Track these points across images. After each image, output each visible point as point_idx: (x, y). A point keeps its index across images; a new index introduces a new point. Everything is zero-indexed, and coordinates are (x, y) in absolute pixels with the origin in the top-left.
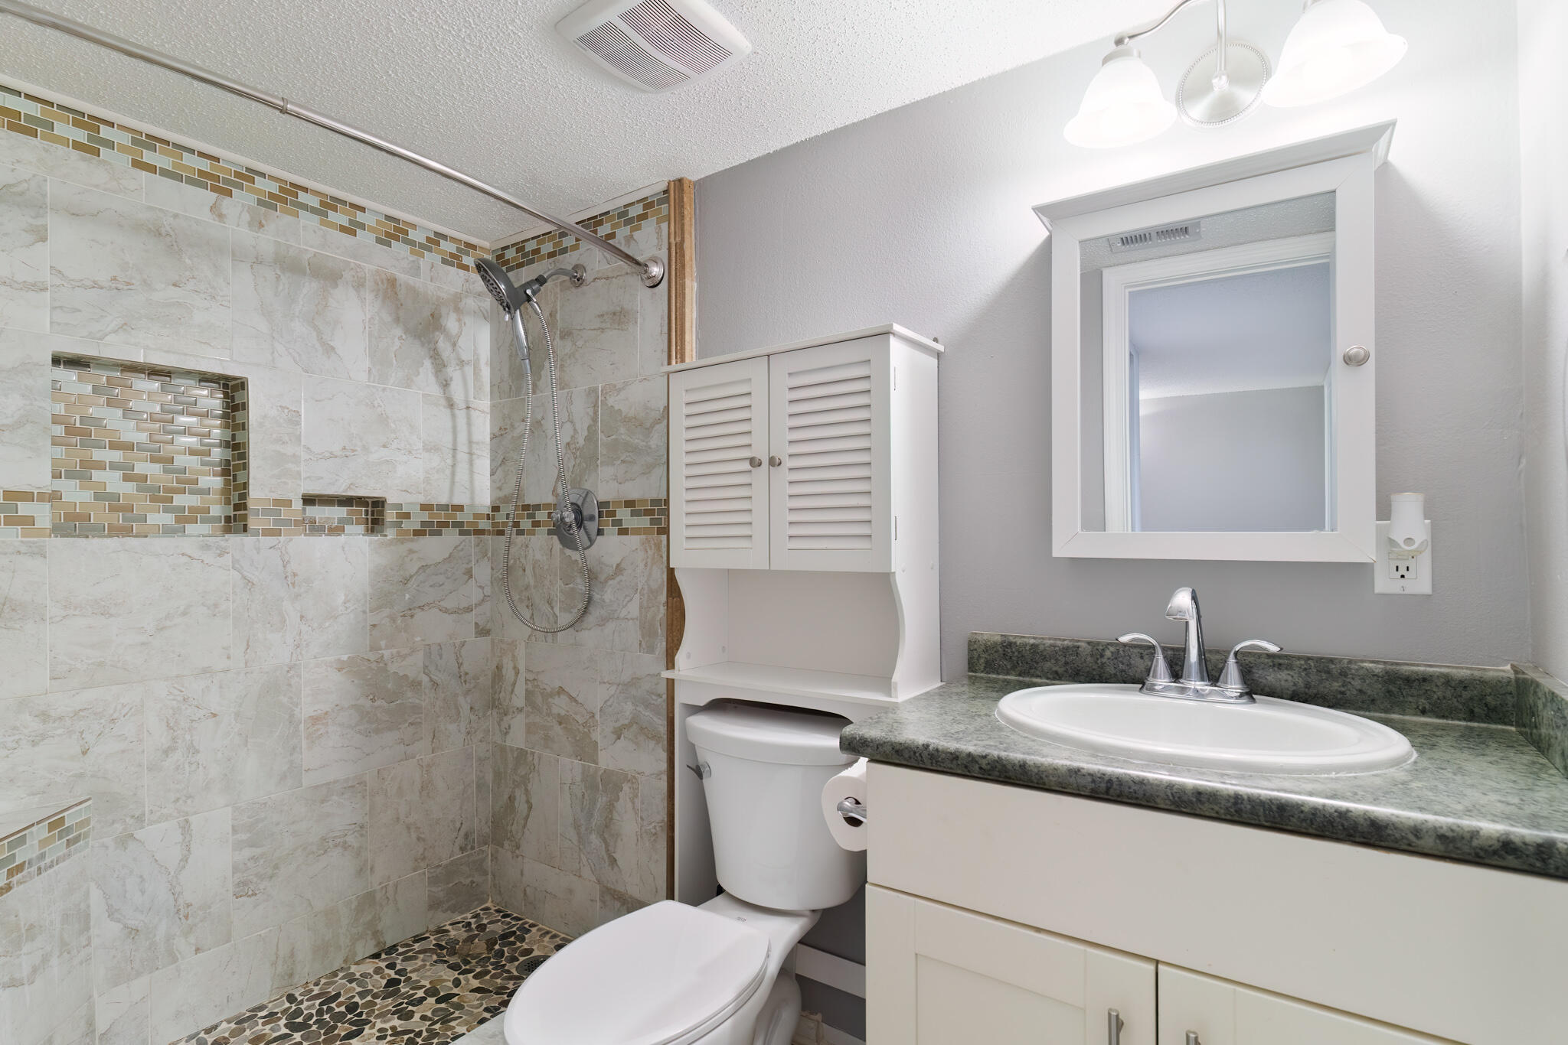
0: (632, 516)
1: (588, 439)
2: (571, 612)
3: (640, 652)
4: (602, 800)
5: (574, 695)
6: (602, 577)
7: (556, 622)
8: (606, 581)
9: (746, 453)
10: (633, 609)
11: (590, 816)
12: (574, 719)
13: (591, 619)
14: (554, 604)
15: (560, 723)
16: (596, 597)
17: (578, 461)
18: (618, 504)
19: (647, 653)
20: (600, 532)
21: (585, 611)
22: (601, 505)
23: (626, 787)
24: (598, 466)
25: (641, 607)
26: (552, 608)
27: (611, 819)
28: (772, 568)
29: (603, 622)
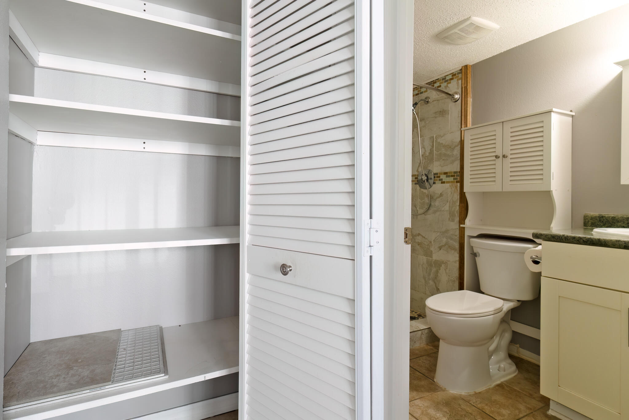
0: (446, 177)
1: (430, 153)
2: (423, 209)
3: (449, 221)
4: (434, 270)
5: (424, 236)
6: (435, 198)
7: (418, 212)
8: (436, 198)
9: (494, 154)
10: (447, 207)
11: (429, 274)
12: (424, 243)
13: (431, 211)
14: (417, 207)
15: (419, 245)
16: (432, 204)
17: (426, 160)
18: (441, 173)
19: (452, 222)
20: (434, 183)
21: (429, 209)
22: (435, 174)
23: (443, 265)
24: (433, 162)
25: (449, 207)
26: (416, 208)
27: (437, 276)
28: (504, 190)
29: (435, 212)
